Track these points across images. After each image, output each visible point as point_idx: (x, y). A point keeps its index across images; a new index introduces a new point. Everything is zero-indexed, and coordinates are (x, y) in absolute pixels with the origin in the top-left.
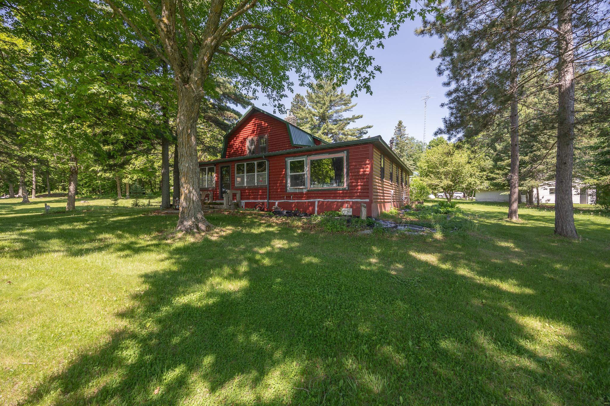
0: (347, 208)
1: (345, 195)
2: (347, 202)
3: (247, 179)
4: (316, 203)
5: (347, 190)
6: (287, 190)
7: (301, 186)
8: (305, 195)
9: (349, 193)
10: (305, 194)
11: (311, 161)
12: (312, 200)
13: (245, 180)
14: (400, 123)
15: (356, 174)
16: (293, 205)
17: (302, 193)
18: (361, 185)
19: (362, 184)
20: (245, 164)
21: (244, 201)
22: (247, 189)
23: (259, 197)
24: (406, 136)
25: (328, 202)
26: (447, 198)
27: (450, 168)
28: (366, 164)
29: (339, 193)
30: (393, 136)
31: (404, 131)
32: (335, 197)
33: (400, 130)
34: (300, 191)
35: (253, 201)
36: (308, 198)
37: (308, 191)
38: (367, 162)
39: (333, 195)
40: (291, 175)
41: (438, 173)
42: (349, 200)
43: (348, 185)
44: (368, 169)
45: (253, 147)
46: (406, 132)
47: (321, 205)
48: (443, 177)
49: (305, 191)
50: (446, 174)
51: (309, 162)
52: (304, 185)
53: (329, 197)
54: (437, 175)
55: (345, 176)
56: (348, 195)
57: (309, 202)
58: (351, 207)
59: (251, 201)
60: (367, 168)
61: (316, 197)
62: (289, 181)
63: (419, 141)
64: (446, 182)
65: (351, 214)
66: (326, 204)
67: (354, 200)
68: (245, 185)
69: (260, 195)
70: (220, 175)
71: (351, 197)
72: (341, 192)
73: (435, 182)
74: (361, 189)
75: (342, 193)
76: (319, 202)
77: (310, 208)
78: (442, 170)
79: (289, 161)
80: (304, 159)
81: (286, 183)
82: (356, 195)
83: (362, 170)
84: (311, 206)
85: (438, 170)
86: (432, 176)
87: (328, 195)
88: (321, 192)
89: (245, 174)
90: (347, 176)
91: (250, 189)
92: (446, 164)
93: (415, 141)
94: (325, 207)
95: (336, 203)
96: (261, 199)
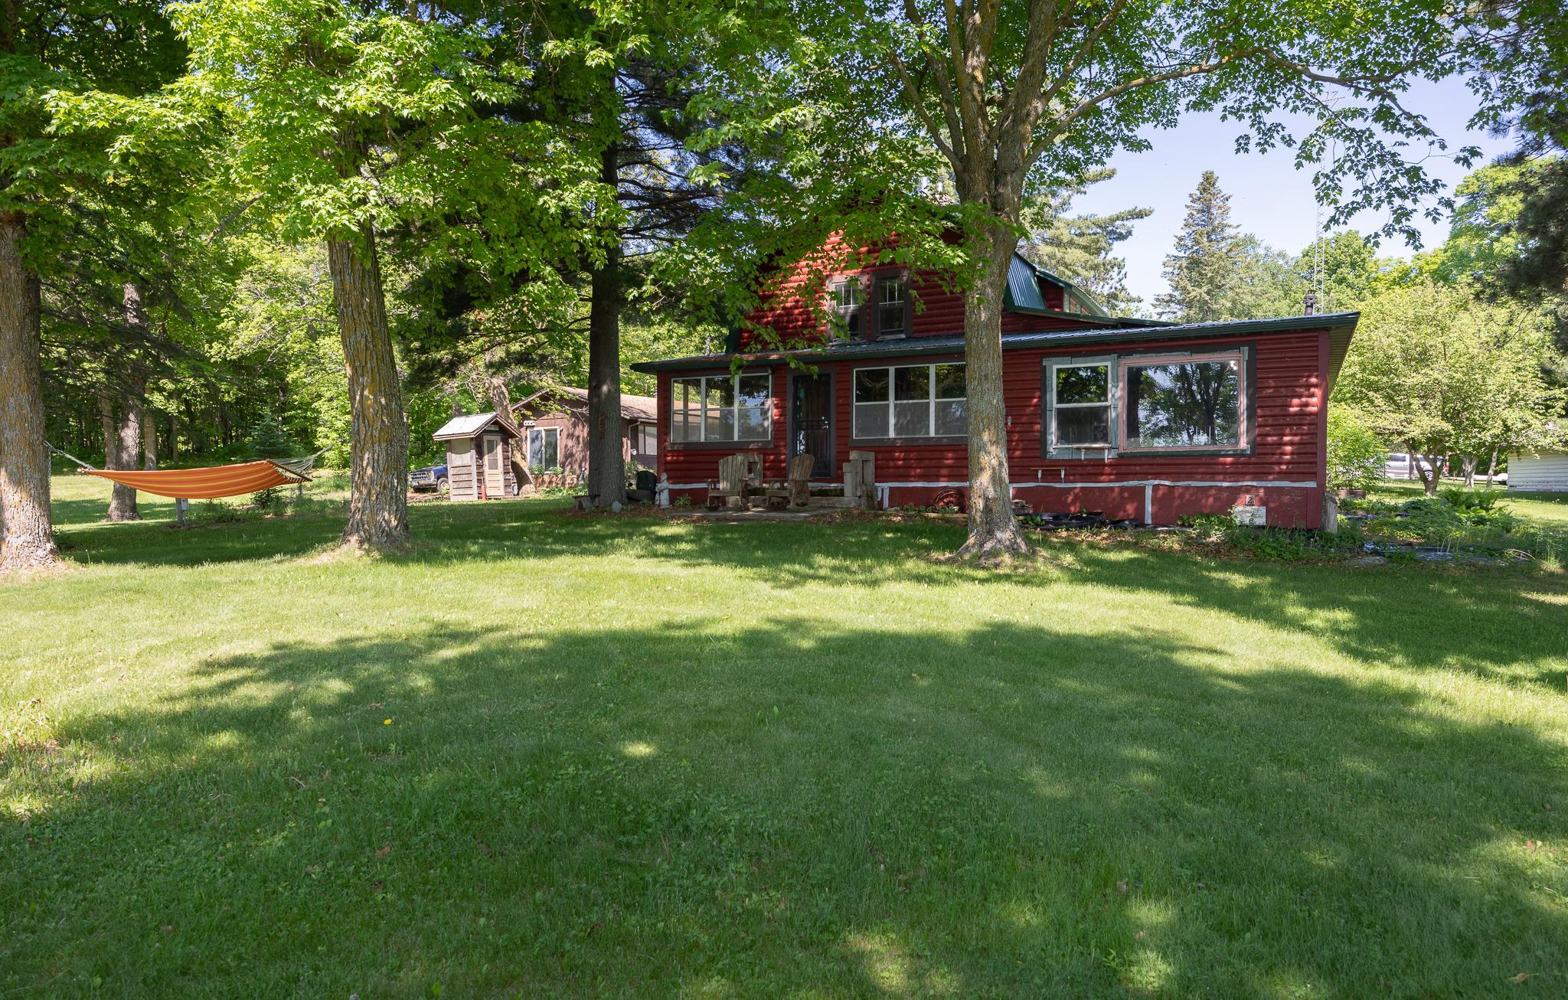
0: (1251, 504)
1: (1240, 468)
2: (1248, 490)
3: (898, 415)
4: (1149, 492)
5: (1250, 456)
6: (1046, 452)
7: (1096, 441)
8: (1107, 470)
9: (1257, 463)
10: (1110, 465)
11: (1130, 370)
12: (1132, 483)
13: (892, 421)
14: (1209, 182)
15: (1277, 411)
16: (1070, 499)
17: (1101, 463)
18: (1291, 443)
19: (1297, 439)
20: (892, 370)
21: (886, 485)
22: (900, 449)
23: (944, 471)
24: (1229, 232)
25: (1187, 488)
26: (1424, 479)
27: (1437, 373)
28: (1309, 386)
29: (1225, 464)
30: (1182, 233)
31: (1225, 212)
32: (1212, 475)
33: (1206, 210)
34: (1092, 456)
35: (920, 484)
36: (1121, 476)
37: (1121, 456)
38: (1313, 380)
39: (1202, 470)
40: (1059, 410)
41: (1397, 388)
42: (1254, 484)
43: (1253, 443)
44: (1315, 400)
45: (852, 306)
46: (1232, 219)
47: (1163, 500)
48: (1416, 403)
49: (1107, 456)
50: (1425, 394)
51: (1123, 372)
52: (1105, 439)
53: (1190, 476)
54: (1394, 396)
55: (1244, 417)
56: (1251, 468)
57: (1123, 489)
58: (1263, 502)
59: (911, 485)
60: (1312, 395)
61: (1145, 476)
62: (1053, 426)
63: (1276, 249)
64: (1425, 423)
65: (1261, 521)
66: (1181, 496)
67: (1270, 484)
68: (892, 434)
69: (948, 467)
70: (789, 404)
71: (1258, 476)
72: (1229, 460)
73: (1390, 420)
74: (1292, 454)
75: (1232, 464)
76: (1156, 488)
77: (1130, 508)
78: (1414, 379)
79: (1055, 368)
80: (1109, 364)
81: (1044, 432)
82: (1277, 469)
83: (1296, 401)
84: (1131, 499)
85: (1396, 381)
86: (1379, 400)
87: (1188, 469)
88: (1162, 461)
89: (892, 401)
90: (1249, 418)
91: (909, 447)
92: (1422, 358)
93: (1261, 252)
94: (1177, 502)
95: (1213, 492)
96: (951, 477)
